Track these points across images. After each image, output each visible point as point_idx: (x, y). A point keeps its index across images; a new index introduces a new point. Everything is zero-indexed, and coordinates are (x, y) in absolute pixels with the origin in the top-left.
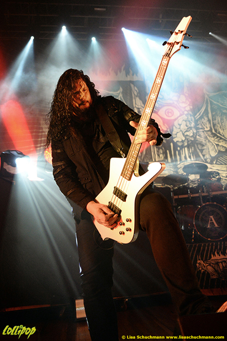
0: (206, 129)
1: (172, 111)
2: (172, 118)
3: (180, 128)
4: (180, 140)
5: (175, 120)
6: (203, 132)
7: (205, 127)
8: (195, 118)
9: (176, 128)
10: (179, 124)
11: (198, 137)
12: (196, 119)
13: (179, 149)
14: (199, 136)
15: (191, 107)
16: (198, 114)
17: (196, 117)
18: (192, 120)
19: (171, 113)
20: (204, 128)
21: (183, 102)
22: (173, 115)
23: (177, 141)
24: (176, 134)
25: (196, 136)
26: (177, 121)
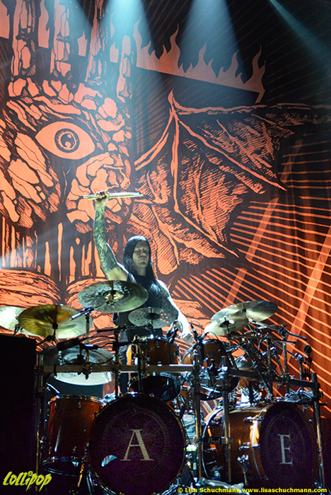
0: (158, 201)
1: (76, 136)
2: (73, 156)
3: (89, 187)
4: (86, 219)
5: (81, 162)
6: (149, 206)
7: (156, 195)
8: (133, 167)
9: (80, 184)
10: (88, 176)
11: (133, 217)
12: (137, 169)
13: (78, 241)
14: (136, 215)
15: (129, 136)
16: (143, 157)
17: (136, 163)
18: (123, 171)
19: (71, 141)
20: (154, 198)
21: (109, 119)
22: (76, 148)
23: (76, 221)
24: (77, 202)
25: (129, 216)
26: (84, 165)
